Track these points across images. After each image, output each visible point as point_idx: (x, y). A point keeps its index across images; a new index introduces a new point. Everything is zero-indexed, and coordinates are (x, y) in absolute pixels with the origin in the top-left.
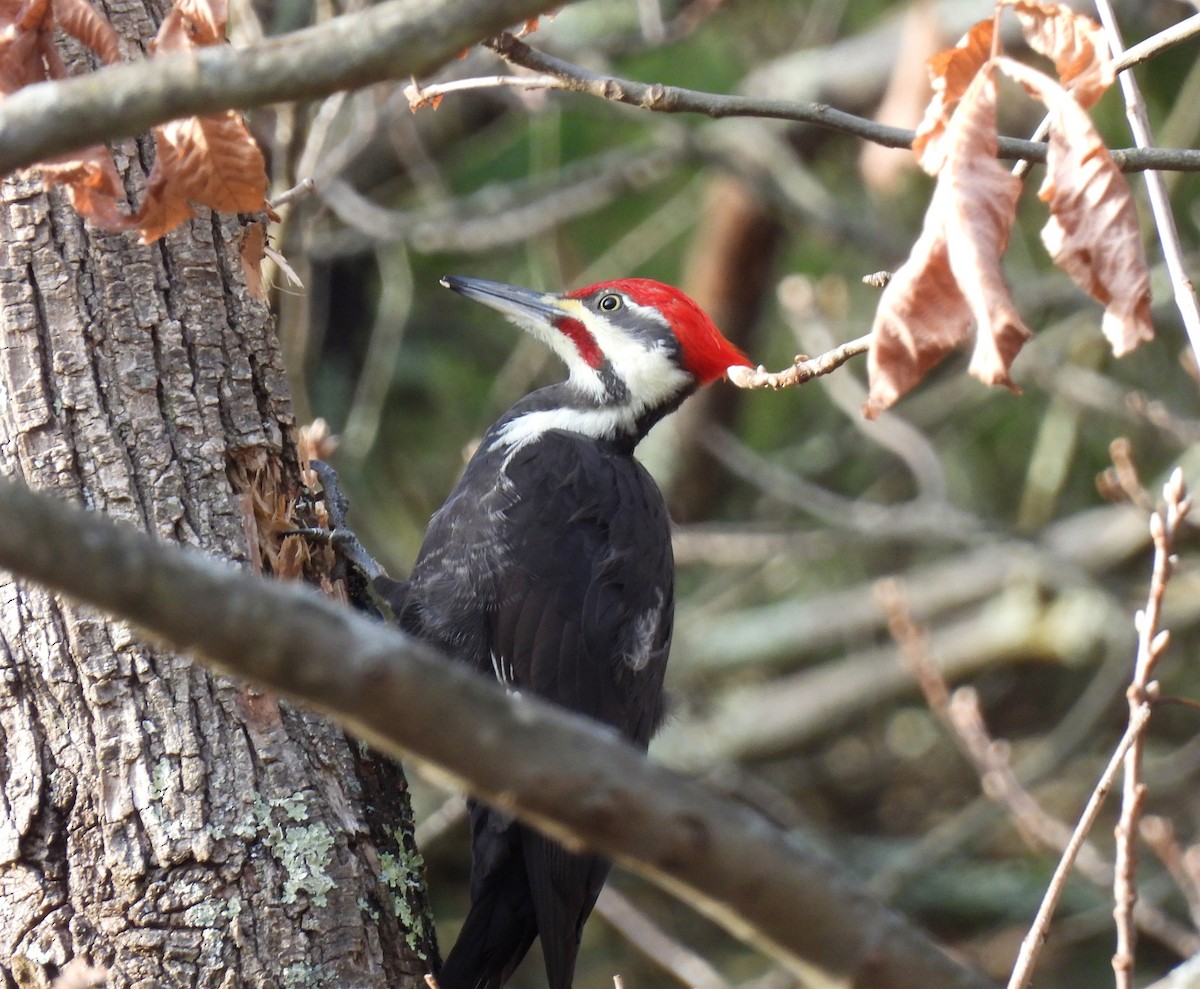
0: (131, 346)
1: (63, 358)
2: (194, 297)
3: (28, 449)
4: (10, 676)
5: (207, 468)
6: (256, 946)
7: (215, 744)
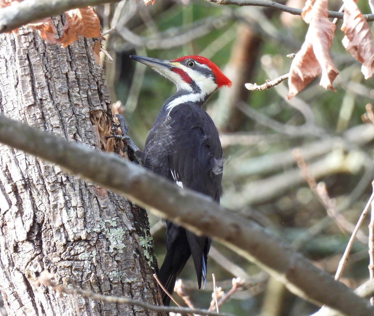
0: (60, 79)
1: (39, 83)
2: (79, 64)
3: (28, 112)
4: (23, 183)
5: (84, 117)
6: (101, 266)
7: (87, 203)
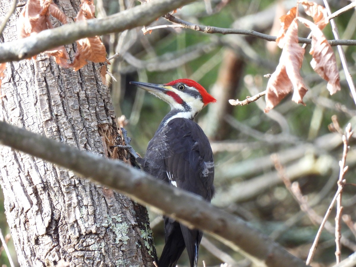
0: (72, 98)
1: (54, 102)
2: (88, 85)
3: (46, 126)
4: (43, 186)
5: (93, 130)
6: (109, 255)
7: (97, 202)
